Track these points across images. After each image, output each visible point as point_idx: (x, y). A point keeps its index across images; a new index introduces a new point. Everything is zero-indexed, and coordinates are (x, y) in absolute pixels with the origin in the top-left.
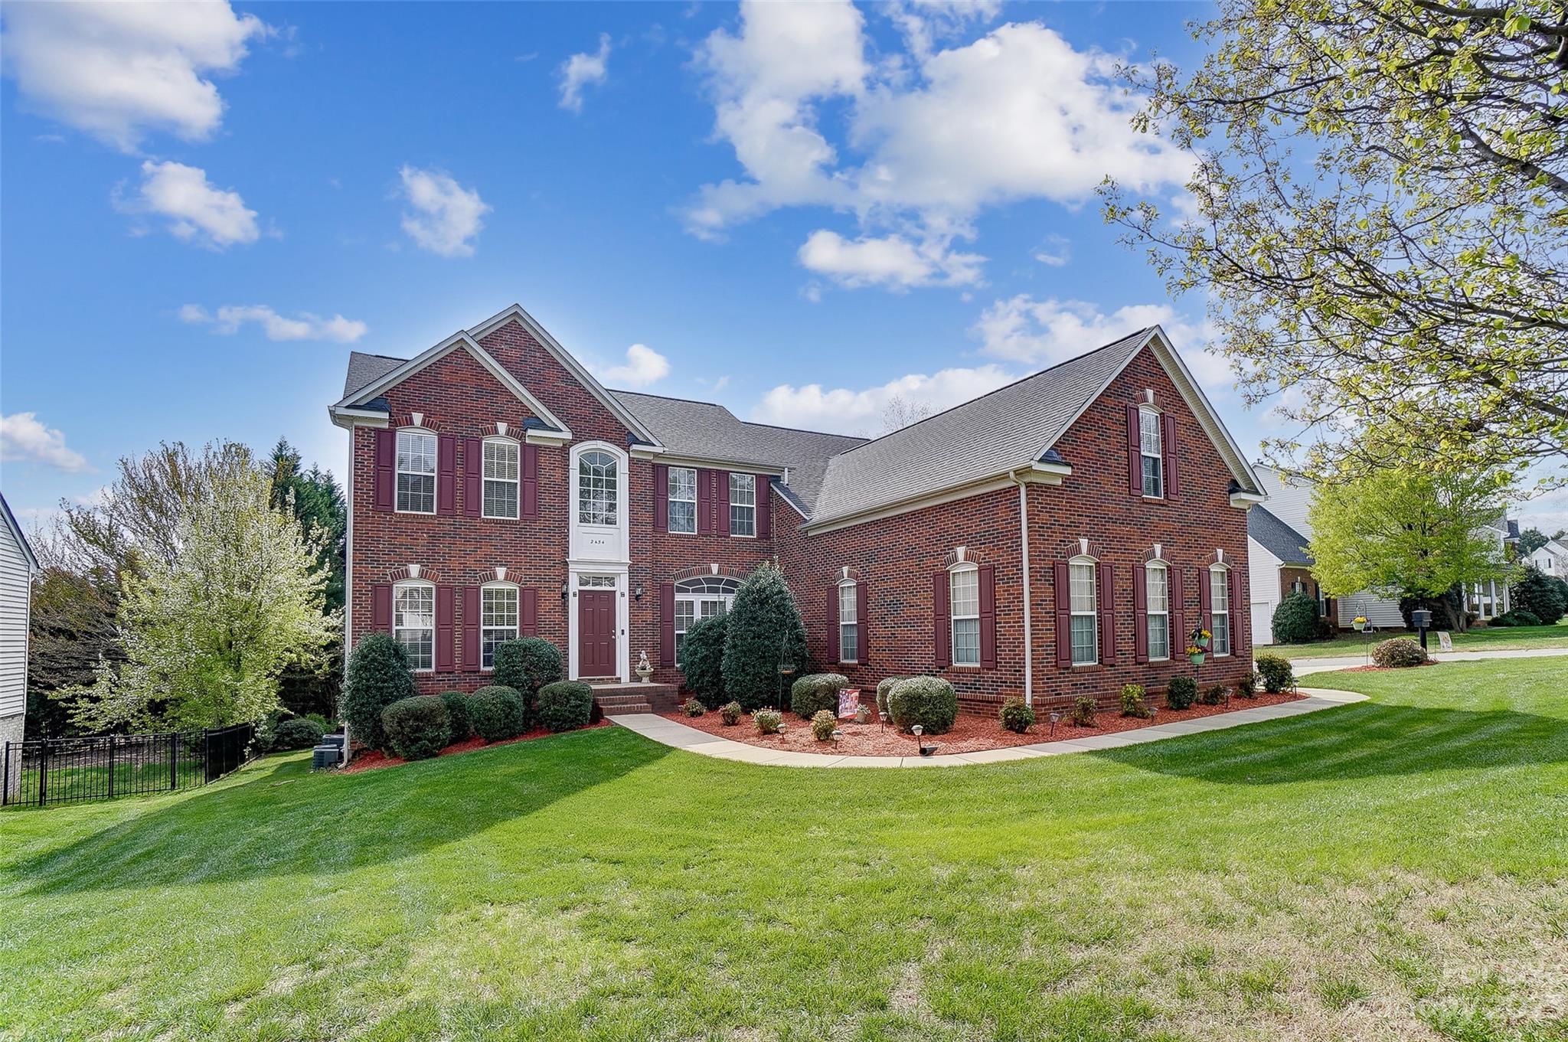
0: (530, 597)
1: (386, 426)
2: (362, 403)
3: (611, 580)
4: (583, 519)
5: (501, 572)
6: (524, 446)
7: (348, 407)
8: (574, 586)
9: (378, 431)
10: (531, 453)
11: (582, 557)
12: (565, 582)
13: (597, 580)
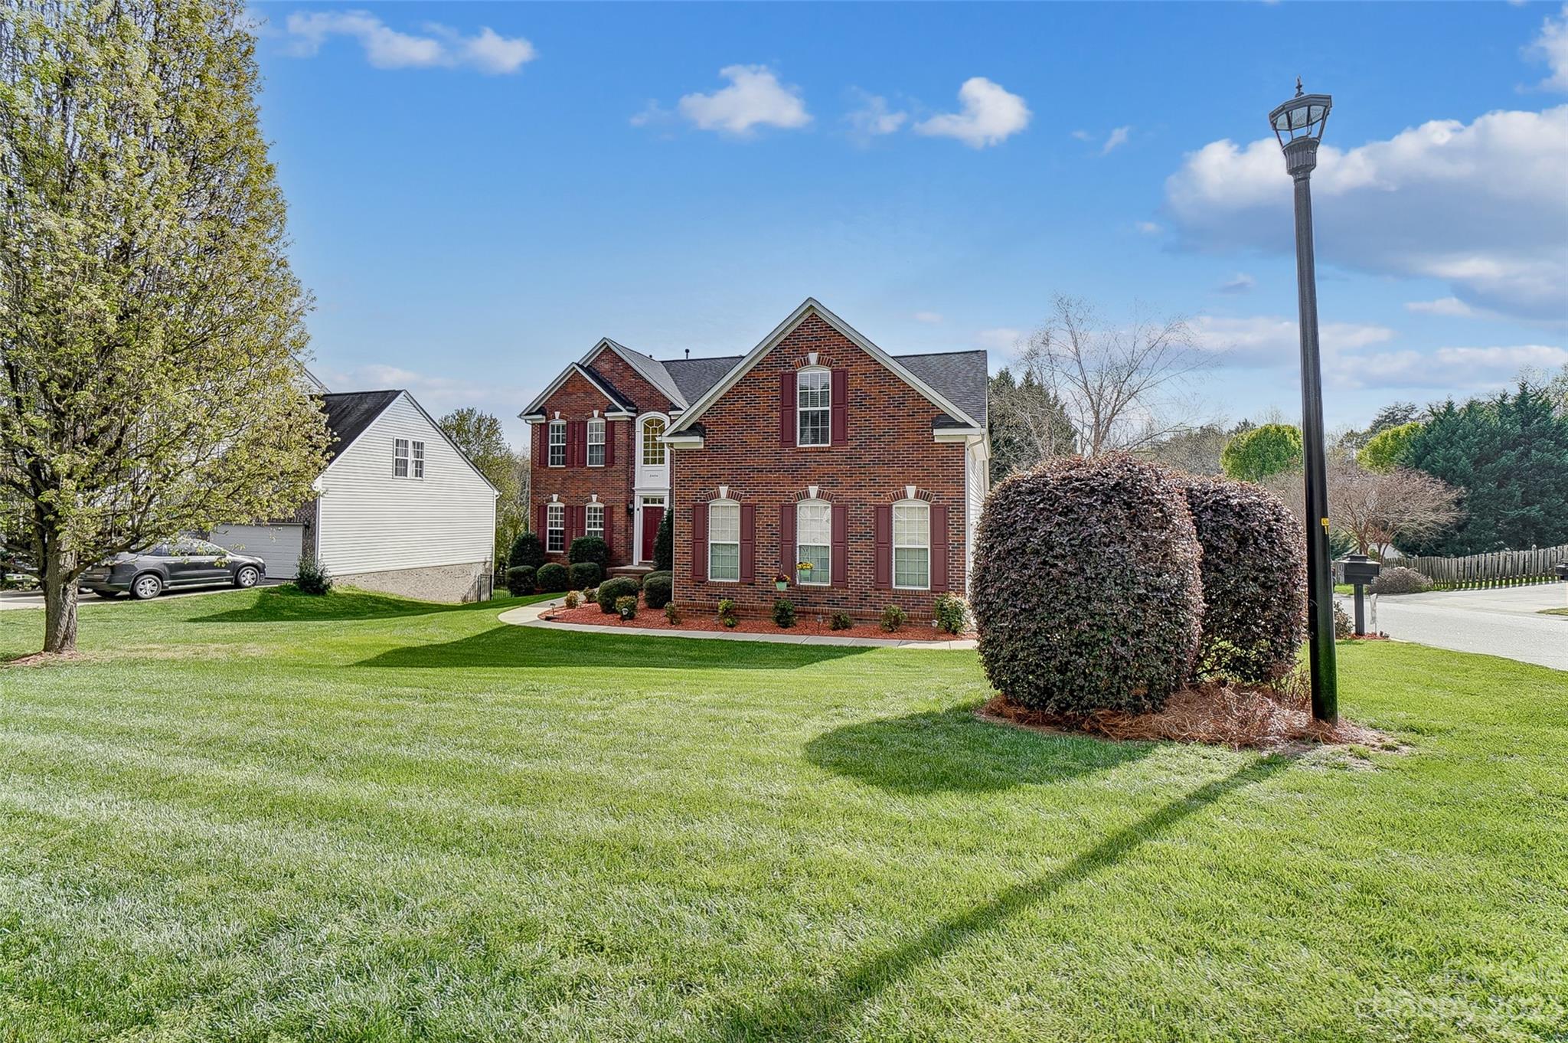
0: (608, 511)
1: (544, 421)
2: (534, 411)
3: (661, 501)
4: (646, 462)
5: (594, 497)
6: (607, 422)
7: (527, 414)
8: (638, 504)
9: (541, 424)
10: (610, 426)
11: (645, 486)
12: (632, 502)
13: (654, 501)
